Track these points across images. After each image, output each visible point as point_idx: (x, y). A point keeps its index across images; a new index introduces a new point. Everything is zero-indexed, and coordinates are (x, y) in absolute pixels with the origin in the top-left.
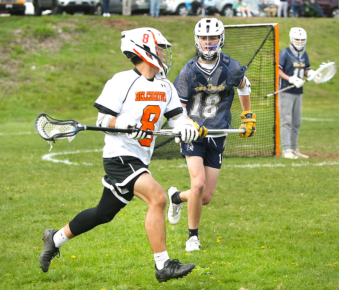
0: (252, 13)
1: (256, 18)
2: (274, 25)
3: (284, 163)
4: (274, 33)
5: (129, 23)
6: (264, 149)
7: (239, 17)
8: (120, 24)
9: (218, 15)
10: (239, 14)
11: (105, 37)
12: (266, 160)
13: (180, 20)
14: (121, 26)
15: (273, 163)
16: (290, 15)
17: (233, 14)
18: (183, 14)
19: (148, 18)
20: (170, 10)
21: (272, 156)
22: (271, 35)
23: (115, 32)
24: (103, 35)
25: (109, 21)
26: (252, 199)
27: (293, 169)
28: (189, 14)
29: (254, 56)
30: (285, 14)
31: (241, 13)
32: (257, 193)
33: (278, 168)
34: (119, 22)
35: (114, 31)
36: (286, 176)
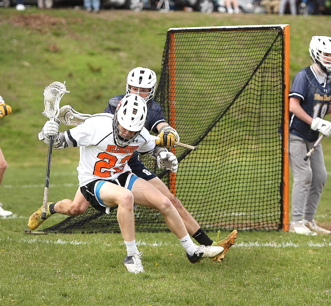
0: (240, 7)
1: (248, 16)
2: (282, 26)
3: (296, 242)
4: (283, 40)
5: (52, 20)
6: (265, 219)
7: (222, 13)
8: (38, 22)
9: (189, 9)
10: (222, 9)
11: (15, 42)
12: (269, 236)
13: (131, 17)
14: (40, 25)
15: (279, 242)
16: (301, 11)
17: (212, 9)
18: (135, 8)
19: (82, 12)
20: (115, 1)
21: (278, 230)
22: (278, 43)
23: (30, 35)
24: (12, 38)
25: (22, 17)
26: (250, 298)
27: (310, 251)
28: (145, 9)
29: (252, 76)
30: (293, 9)
31: (225, 7)
32: (258, 287)
33: (288, 248)
34: (37, 18)
35: (28, 32)
36: (301, 262)
